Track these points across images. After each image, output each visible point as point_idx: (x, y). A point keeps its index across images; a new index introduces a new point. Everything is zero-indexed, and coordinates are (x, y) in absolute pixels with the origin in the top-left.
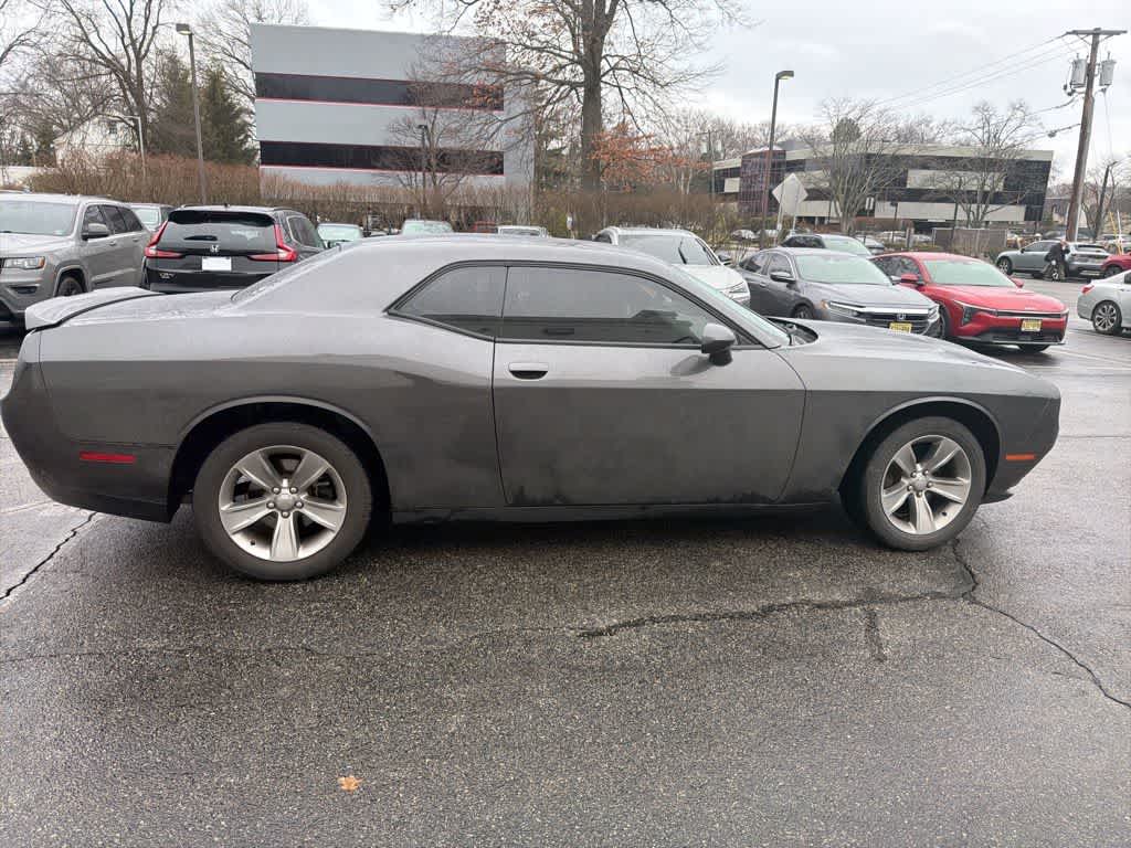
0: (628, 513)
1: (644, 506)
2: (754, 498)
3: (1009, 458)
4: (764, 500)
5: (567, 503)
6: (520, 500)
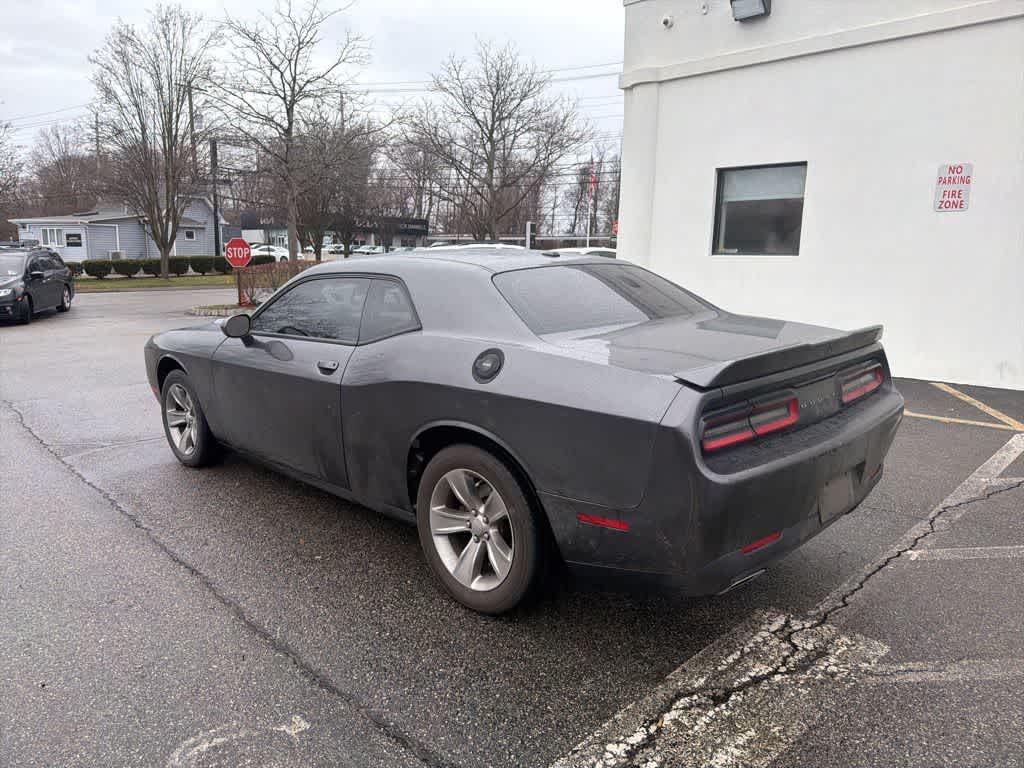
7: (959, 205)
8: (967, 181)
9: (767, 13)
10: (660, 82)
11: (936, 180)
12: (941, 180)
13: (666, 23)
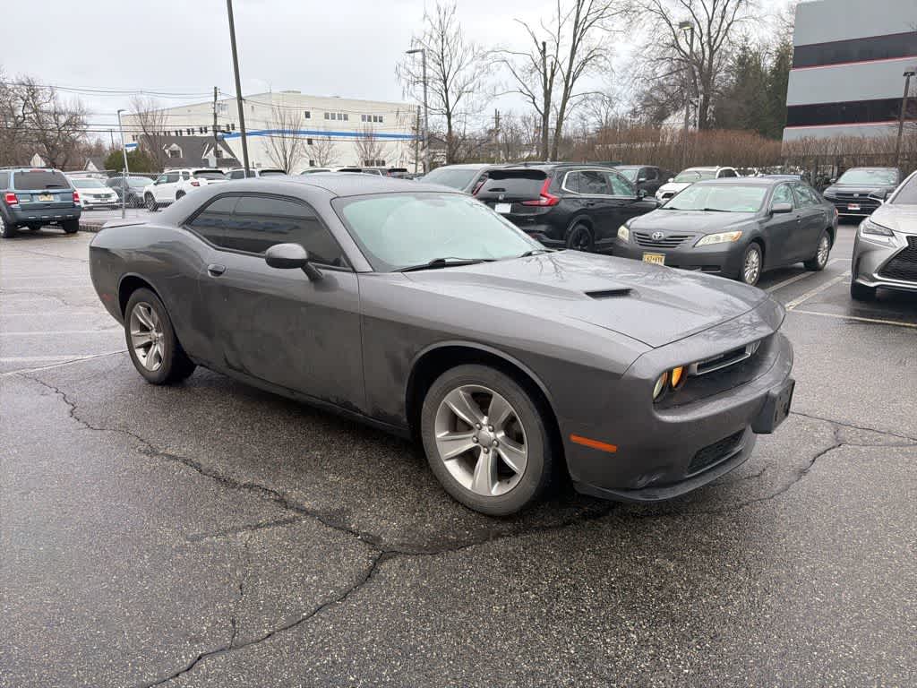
0: (275, 391)
1: (292, 391)
2: (347, 405)
3: (574, 438)
4: (357, 410)
5: (249, 374)
6: (230, 366)
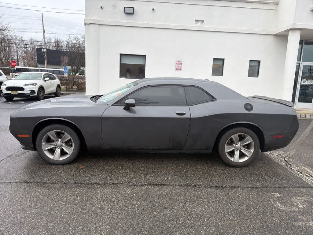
7: (180, 70)
8: (181, 64)
9: (134, 13)
10: (99, 25)
11: (175, 63)
12: (176, 64)
13: (101, 7)
